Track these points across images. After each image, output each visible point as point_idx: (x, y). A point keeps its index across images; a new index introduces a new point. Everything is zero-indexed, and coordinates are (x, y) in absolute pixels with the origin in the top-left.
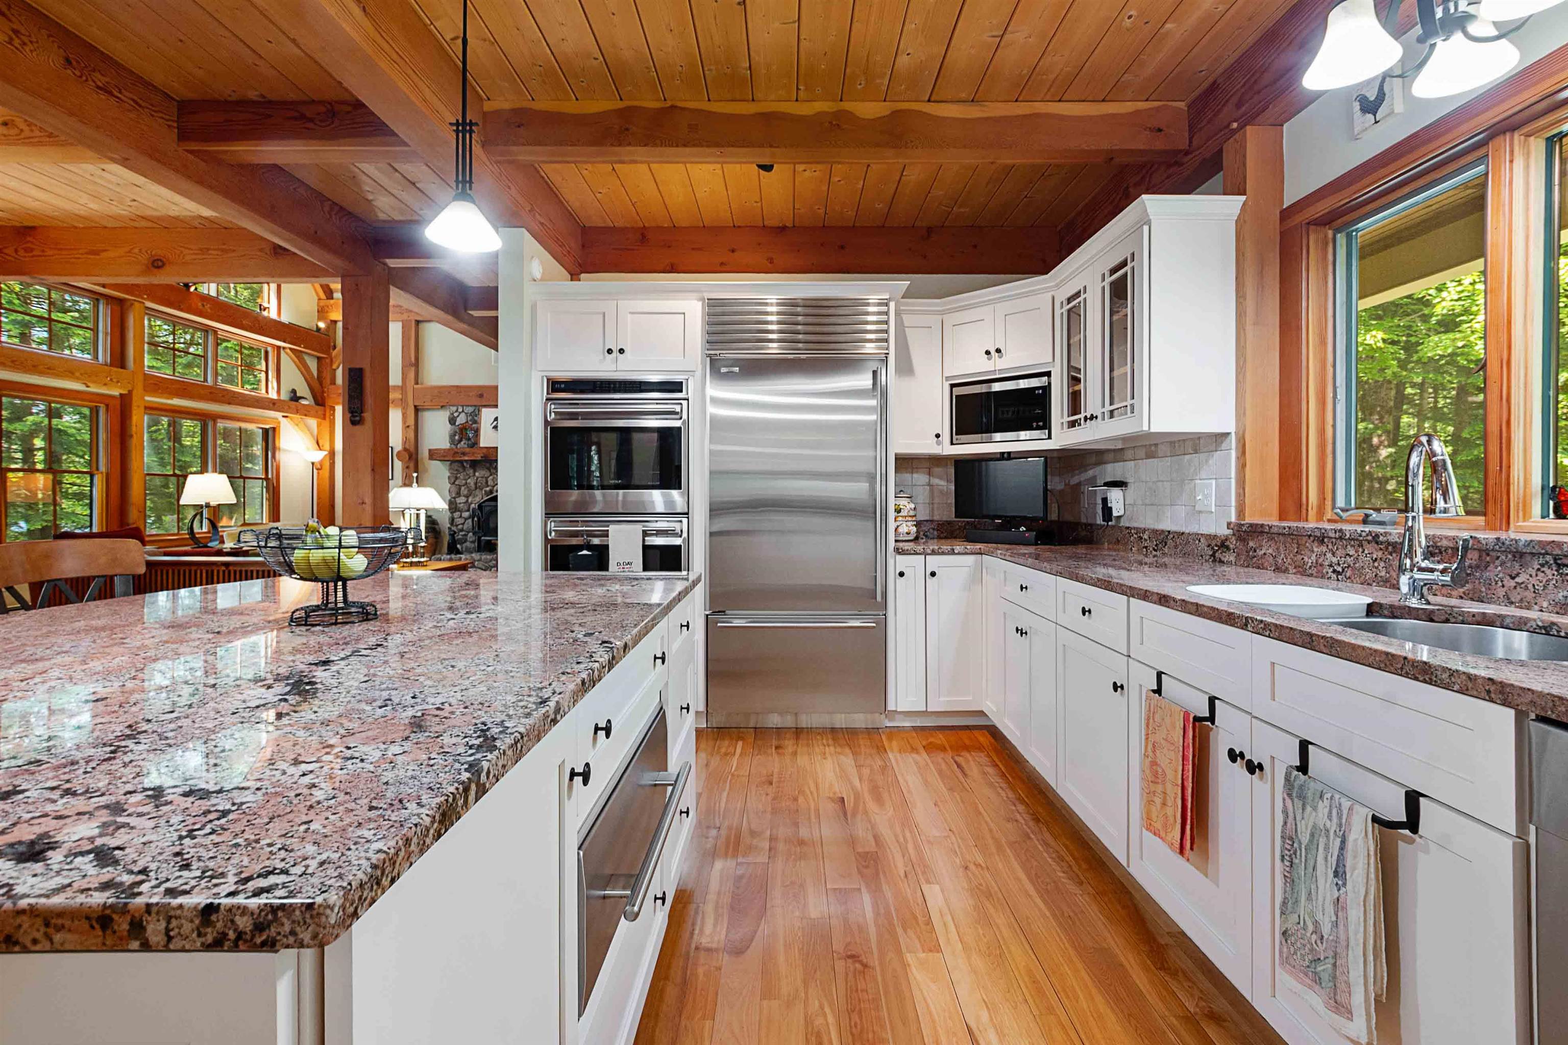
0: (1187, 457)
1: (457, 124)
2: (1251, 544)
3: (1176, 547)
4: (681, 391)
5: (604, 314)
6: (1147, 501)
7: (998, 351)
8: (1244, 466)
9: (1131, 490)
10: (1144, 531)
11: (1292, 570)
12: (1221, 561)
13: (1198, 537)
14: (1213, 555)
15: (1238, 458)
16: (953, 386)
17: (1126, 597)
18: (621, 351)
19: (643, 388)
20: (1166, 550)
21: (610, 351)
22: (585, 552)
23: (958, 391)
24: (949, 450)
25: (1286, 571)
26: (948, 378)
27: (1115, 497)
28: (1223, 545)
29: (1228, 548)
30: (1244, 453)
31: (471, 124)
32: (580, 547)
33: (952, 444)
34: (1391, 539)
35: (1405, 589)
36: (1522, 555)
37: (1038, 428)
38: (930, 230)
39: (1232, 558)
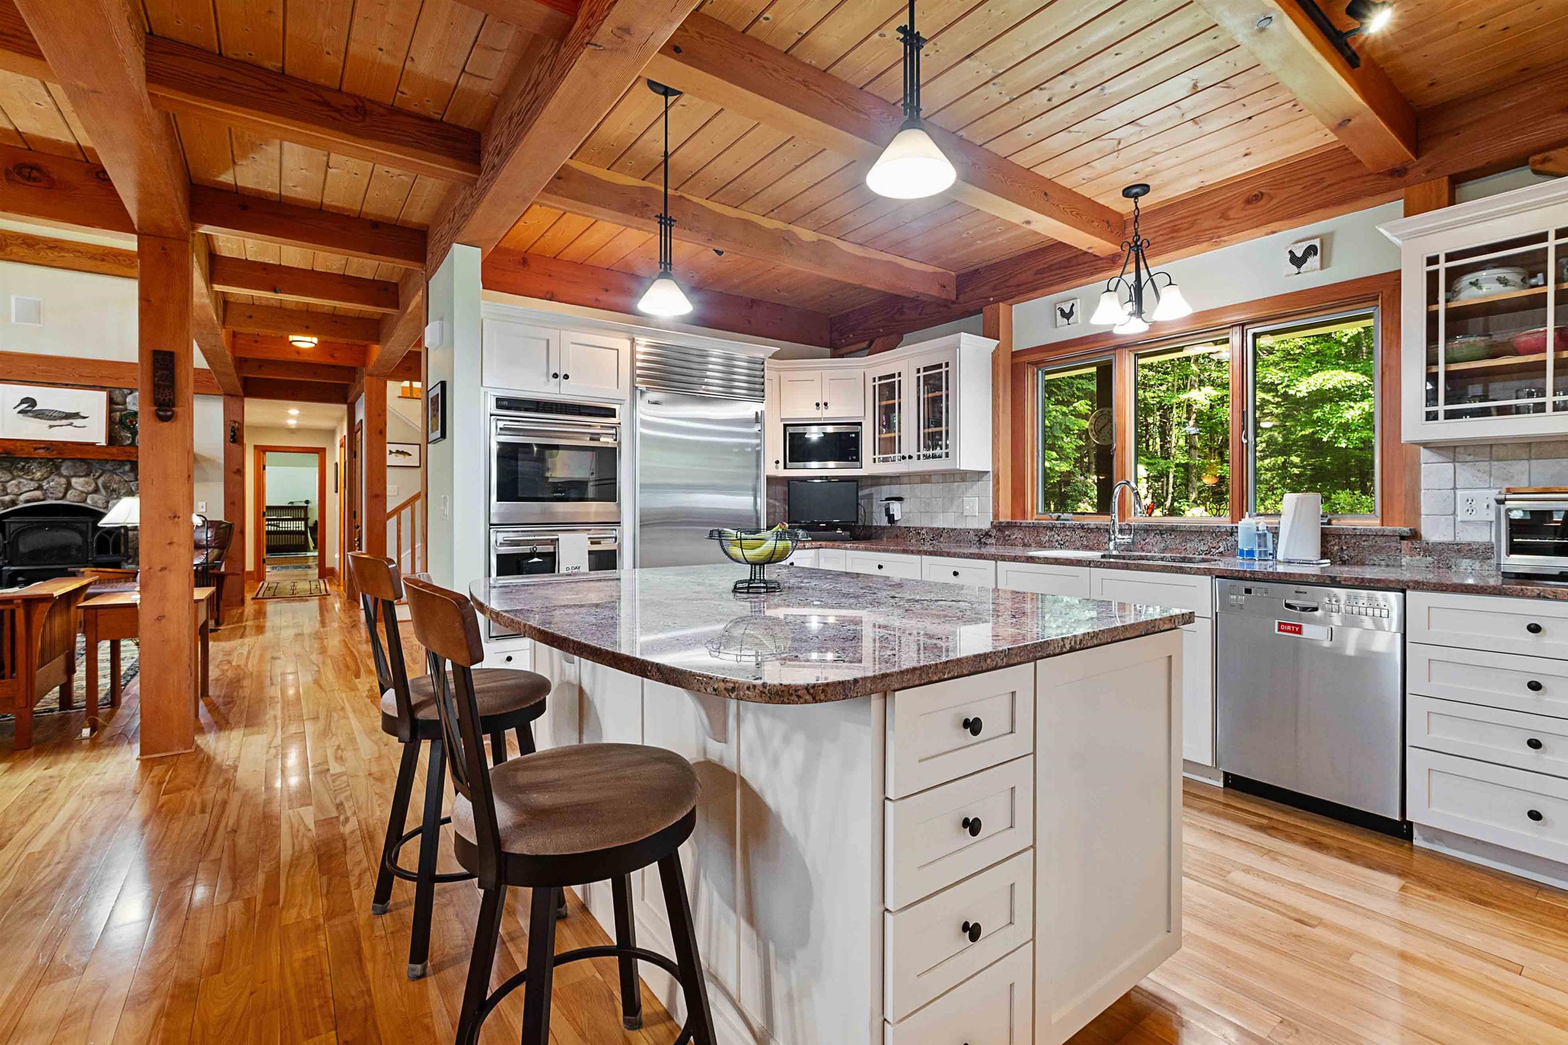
0: (956, 484)
1: (660, 217)
2: (1007, 533)
3: (950, 537)
4: (615, 417)
5: (548, 341)
6: (922, 510)
7: (826, 404)
8: (998, 490)
9: (904, 503)
10: (922, 529)
11: (1033, 545)
12: (985, 543)
13: (968, 531)
14: (979, 540)
15: (994, 486)
16: (785, 426)
17: (993, 562)
18: (566, 377)
19: (583, 411)
20: (942, 539)
21: (556, 376)
22: (536, 560)
23: (790, 430)
24: (782, 473)
25: (1030, 545)
26: (782, 420)
27: (896, 509)
28: (987, 534)
29: (990, 536)
30: (998, 482)
31: (670, 219)
32: (532, 555)
33: (785, 468)
34: (1091, 527)
35: (1112, 547)
36: (1148, 530)
37: (853, 460)
38: (753, 301)
39: (993, 541)
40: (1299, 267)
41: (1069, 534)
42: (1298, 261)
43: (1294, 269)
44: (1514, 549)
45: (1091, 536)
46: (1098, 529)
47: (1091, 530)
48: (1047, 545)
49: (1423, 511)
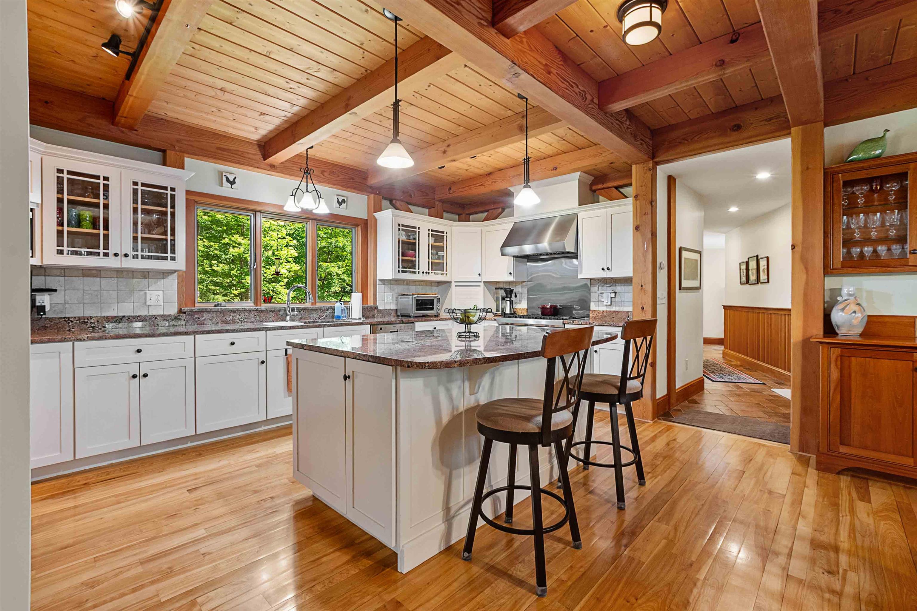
6: (86, 301)
12: (174, 325)
15: (179, 283)
28: (176, 318)
30: (183, 281)
35: (288, 319)
39: (183, 323)
40: (340, 206)
41: (247, 314)
42: (340, 203)
43: (338, 205)
44: (417, 309)
45: (262, 315)
46: (267, 310)
47: (262, 311)
48: (231, 322)
49: (378, 300)
